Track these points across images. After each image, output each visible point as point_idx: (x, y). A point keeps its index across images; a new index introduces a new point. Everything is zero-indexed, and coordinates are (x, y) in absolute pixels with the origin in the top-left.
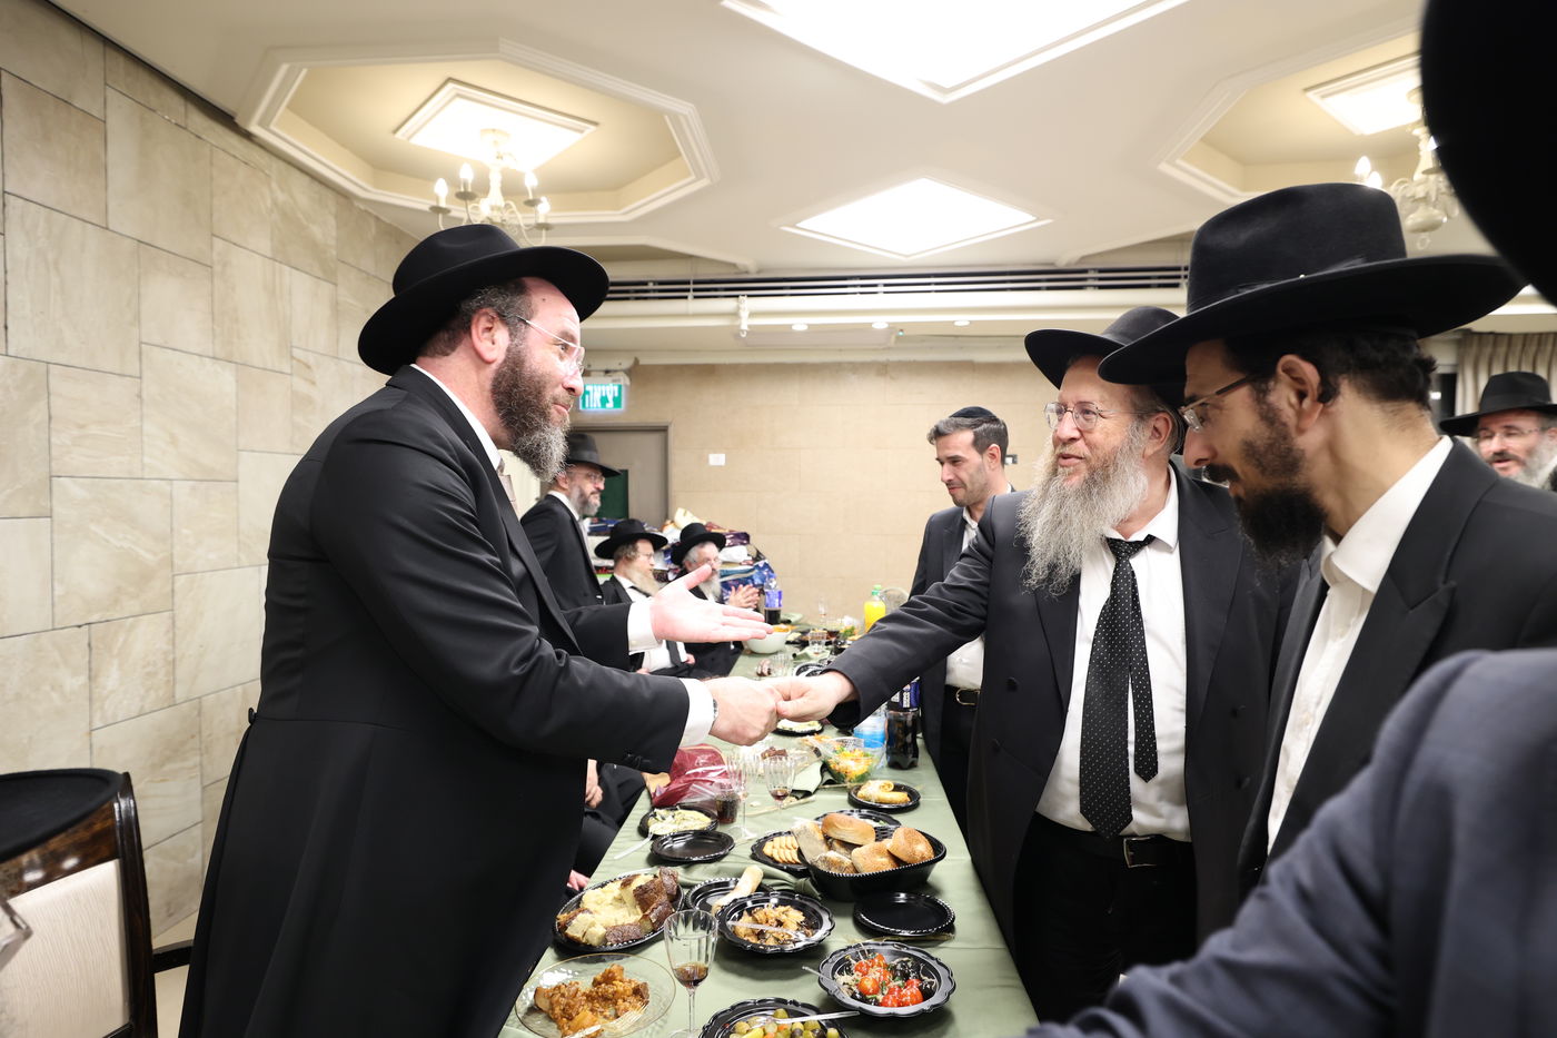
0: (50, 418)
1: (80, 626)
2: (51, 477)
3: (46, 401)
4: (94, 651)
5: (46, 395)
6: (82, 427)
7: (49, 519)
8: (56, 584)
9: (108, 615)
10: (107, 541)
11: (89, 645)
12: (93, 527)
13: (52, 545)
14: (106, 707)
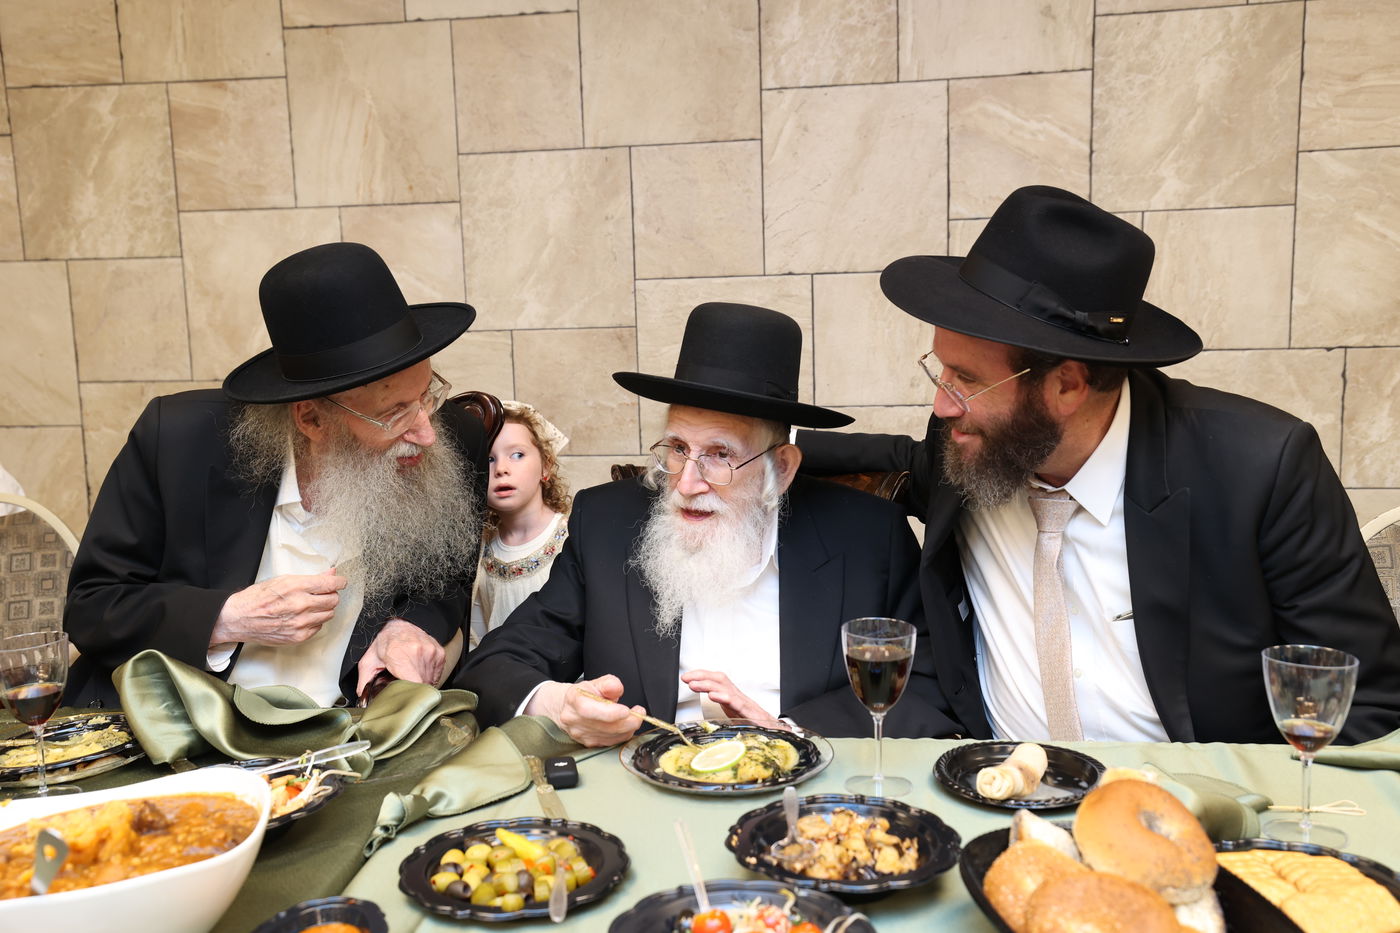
0: (1302, 74)
1: (1329, 349)
2: (1298, 152)
3: (1300, 51)
4: (1348, 386)
5: (1301, 44)
6: (1355, 78)
7: (1293, 207)
8: (1295, 289)
9: (1377, 340)
10: (1384, 237)
11: (1344, 375)
12: (1360, 217)
13: (1294, 241)
14: (1367, 462)
